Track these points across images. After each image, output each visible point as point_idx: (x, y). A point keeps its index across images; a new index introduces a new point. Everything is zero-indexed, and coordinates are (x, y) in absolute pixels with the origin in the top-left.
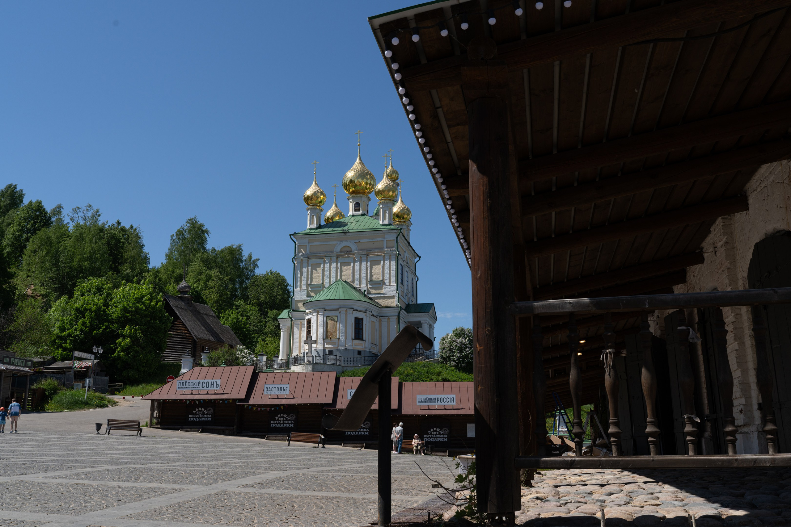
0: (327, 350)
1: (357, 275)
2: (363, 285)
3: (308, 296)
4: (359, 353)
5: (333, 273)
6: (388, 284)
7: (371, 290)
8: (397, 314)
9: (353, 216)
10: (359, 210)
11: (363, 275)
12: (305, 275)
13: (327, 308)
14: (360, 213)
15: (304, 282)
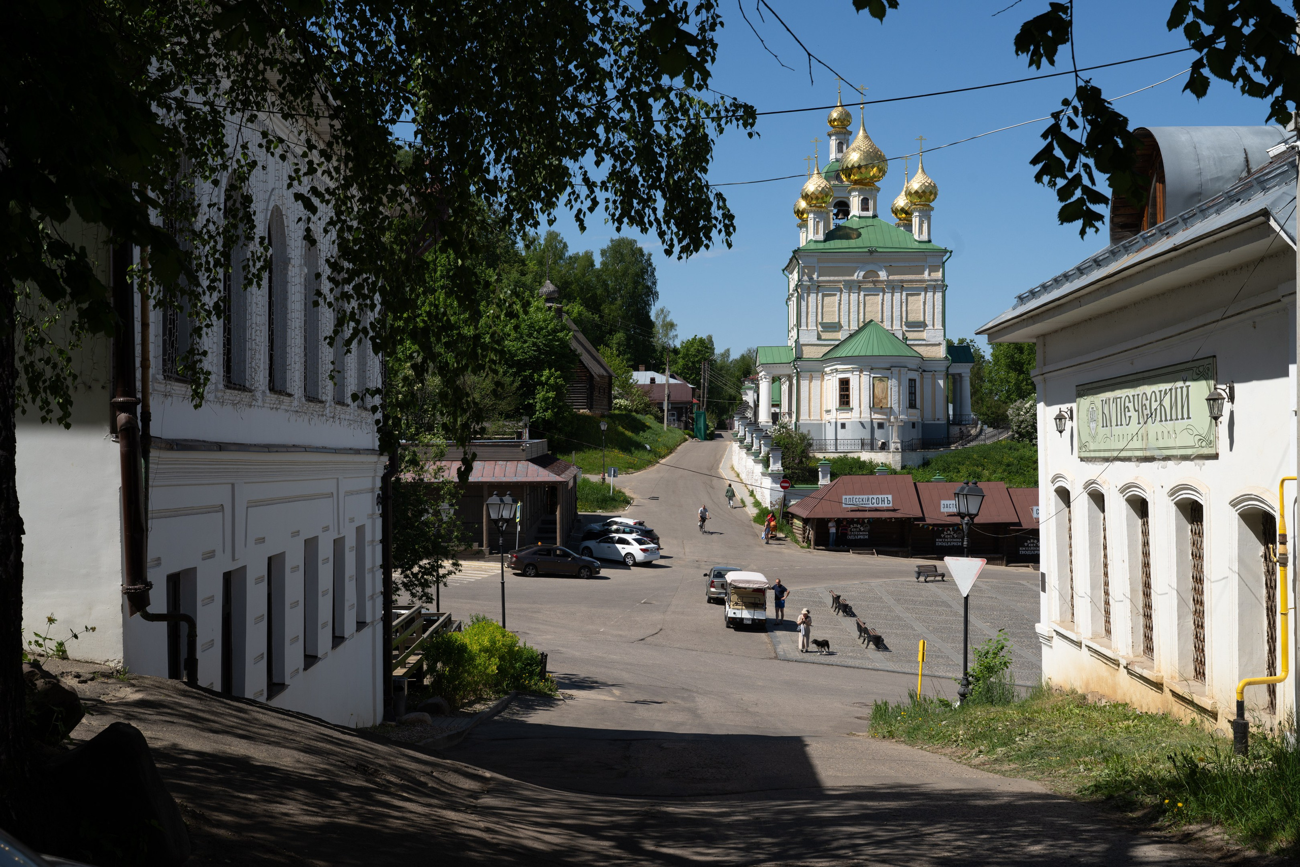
0: (875, 422)
1: (887, 314)
2: (897, 326)
3: (819, 338)
4: (914, 425)
5: (854, 308)
6: (931, 327)
7: (907, 334)
8: (944, 369)
9: (860, 217)
10: (867, 210)
11: (896, 314)
12: (812, 309)
13: (874, 366)
14: (870, 213)
15: (812, 318)
